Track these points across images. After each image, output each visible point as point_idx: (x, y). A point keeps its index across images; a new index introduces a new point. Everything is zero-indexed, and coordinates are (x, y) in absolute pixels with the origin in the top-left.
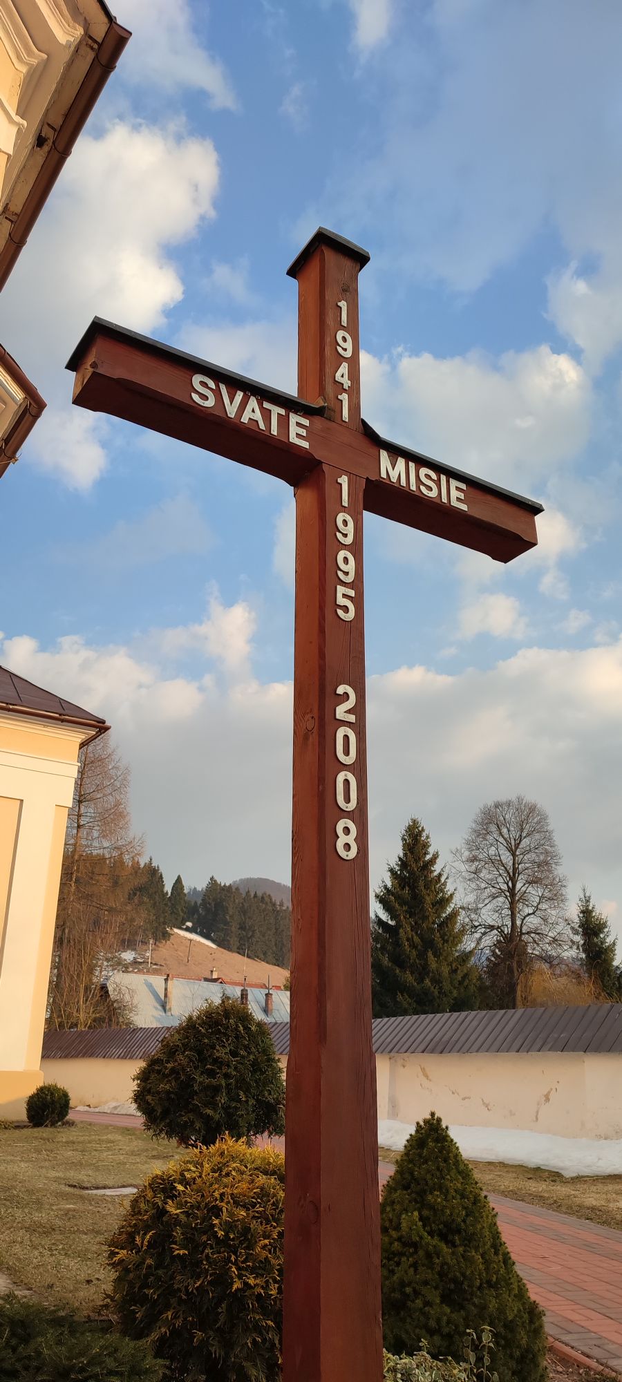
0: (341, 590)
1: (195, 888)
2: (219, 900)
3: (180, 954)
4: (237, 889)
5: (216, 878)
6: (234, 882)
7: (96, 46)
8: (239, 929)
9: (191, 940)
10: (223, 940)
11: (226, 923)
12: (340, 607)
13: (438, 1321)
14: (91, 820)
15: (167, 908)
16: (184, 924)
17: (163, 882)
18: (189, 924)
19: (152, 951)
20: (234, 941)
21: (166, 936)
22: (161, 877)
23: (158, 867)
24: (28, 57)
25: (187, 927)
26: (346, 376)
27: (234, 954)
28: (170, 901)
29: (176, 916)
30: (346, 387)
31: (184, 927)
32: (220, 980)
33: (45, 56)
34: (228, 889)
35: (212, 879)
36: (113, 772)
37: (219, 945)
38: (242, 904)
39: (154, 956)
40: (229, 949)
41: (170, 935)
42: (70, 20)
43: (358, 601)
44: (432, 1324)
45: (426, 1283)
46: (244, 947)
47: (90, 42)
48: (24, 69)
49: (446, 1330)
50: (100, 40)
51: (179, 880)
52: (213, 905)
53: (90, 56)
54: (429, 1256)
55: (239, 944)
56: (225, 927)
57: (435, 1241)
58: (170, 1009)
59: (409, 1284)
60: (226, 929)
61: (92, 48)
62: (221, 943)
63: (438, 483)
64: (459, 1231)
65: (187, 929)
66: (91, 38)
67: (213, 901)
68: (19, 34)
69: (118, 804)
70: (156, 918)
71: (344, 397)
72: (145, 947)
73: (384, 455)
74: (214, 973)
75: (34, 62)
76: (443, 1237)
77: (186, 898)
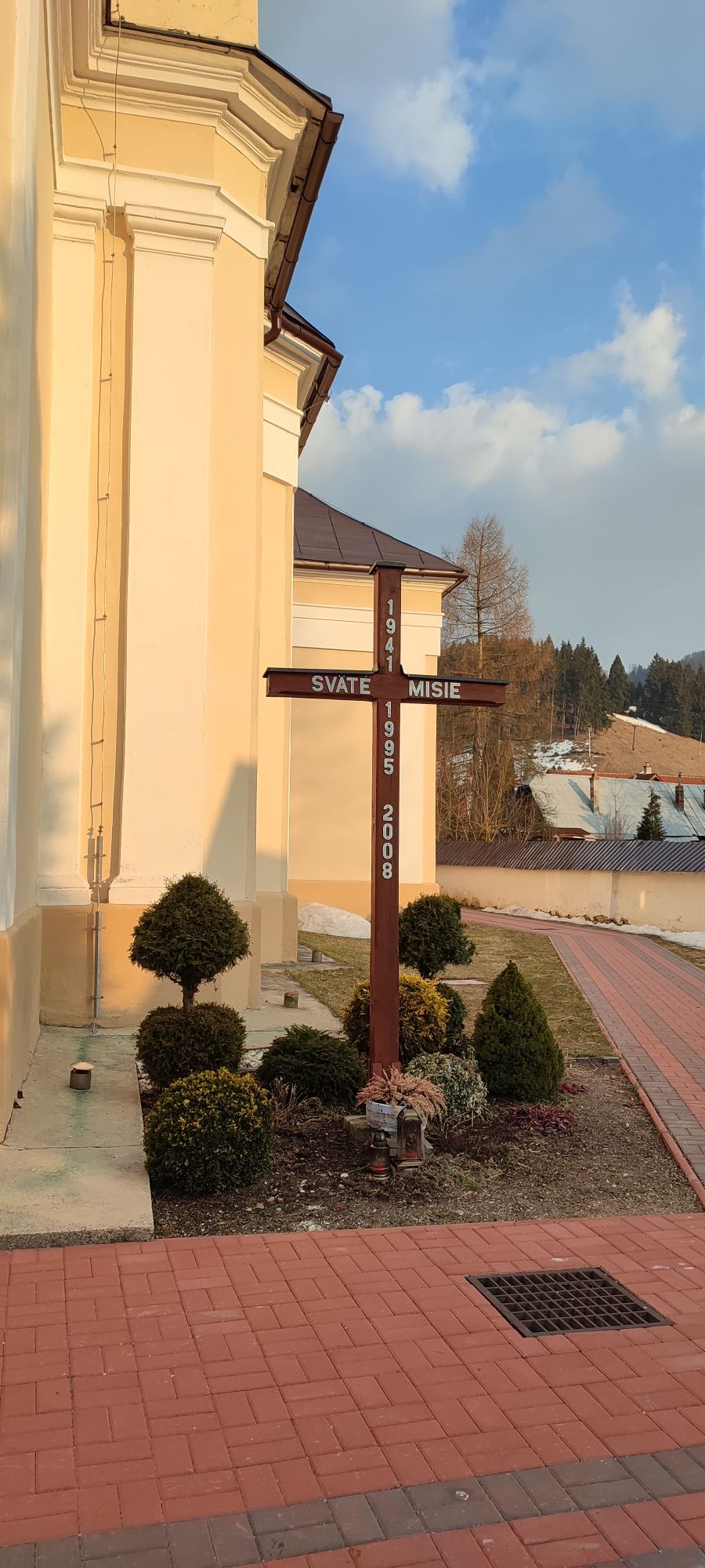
0: (386, 760)
1: (640, 667)
2: (666, 680)
3: (625, 742)
4: (688, 666)
5: (661, 656)
6: (687, 657)
7: (319, 123)
8: (692, 711)
9: (635, 726)
10: (674, 724)
11: (676, 705)
12: (386, 769)
13: (496, 1049)
14: (493, 627)
15: (606, 693)
16: (627, 709)
17: (599, 664)
18: (633, 708)
19: (591, 739)
20: (687, 724)
21: (607, 723)
22: (596, 660)
23: (592, 649)
24: (269, 157)
25: (631, 712)
26: (391, 646)
27: (687, 739)
28: (609, 684)
29: (617, 700)
30: (391, 652)
31: (628, 712)
32: (655, 776)
33: (281, 152)
34: (675, 667)
35: (656, 657)
36: (509, 574)
37: (669, 730)
38: (694, 682)
39: (594, 745)
40: (681, 734)
41: (611, 722)
42: (295, 116)
43: (396, 764)
44: (492, 1050)
45: (493, 1034)
46: (699, 731)
47: (314, 121)
48: (266, 168)
49: (499, 1053)
50: (322, 119)
51: (617, 661)
52: (660, 686)
53: (317, 130)
54: (497, 1023)
55: (692, 728)
56: (675, 710)
57: (501, 1017)
58: (598, 809)
59: (486, 1034)
60: (677, 712)
61: (317, 125)
62: (671, 728)
63: (443, 688)
64: (512, 1013)
65: (631, 714)
66: (314, 119)
67: (659, 681)
68: (259, 145)
69: (519, 607)
70: (594, 704)
71: (390, 658)
72: (584, 736)
73: (412, 683)
74: (648, 768)
75: (274, 159)
76: (506, 1016)
77: (628, 680)
